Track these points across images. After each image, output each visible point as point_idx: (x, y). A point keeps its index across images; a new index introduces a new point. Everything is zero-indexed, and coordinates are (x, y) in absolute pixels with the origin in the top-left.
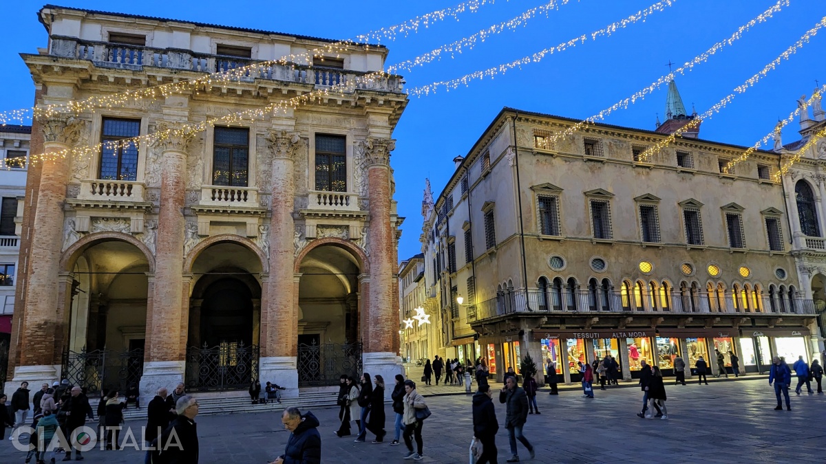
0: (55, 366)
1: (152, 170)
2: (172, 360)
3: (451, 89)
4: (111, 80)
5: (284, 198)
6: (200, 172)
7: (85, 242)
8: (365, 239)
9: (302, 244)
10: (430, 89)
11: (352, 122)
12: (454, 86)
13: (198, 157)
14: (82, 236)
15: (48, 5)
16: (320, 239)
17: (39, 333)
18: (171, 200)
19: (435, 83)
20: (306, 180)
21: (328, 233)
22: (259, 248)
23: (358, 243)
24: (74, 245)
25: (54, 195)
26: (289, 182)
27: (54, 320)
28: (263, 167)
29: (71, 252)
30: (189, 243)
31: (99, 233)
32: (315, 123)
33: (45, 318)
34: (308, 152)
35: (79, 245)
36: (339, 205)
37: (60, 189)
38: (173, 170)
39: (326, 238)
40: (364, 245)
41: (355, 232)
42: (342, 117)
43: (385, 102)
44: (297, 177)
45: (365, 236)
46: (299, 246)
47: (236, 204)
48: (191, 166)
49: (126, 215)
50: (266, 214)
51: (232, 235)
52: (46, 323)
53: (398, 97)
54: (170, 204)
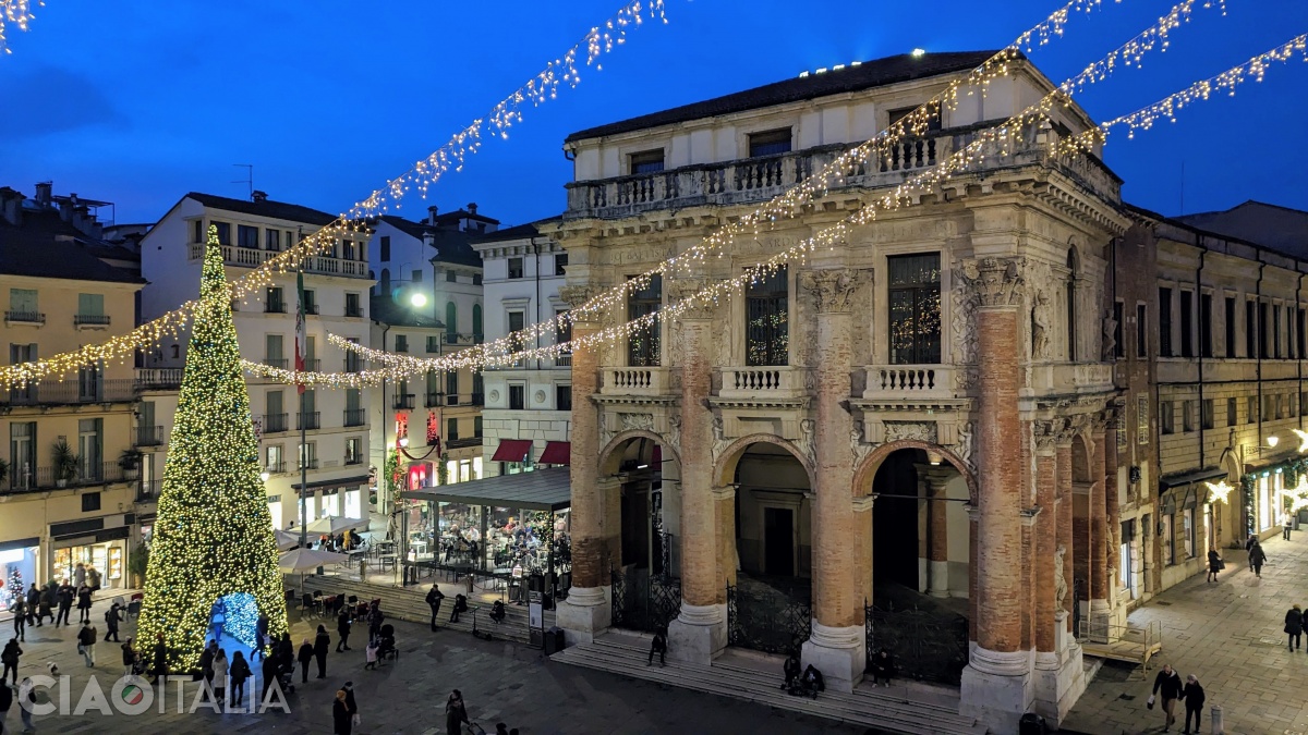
0: (604, 588)
1: (675, 344)
2: (703, 605)
3: (1139, 131)
4: (621, 232)
5: (828, 381)
6: (727, 341)
7: (618, 441)
8: (968, 444)
9: (863, 451)
10: (1097, 137)
11: (948, 225)
12: (1146, 125)
13: (725, 320)
14: (614, 435)
15: (570, 136)
16: (892, 443)
17: (582, 552)
18: (689, 391)
19: (1105, 124)
20: (871, 342)
21: (904, 431)
22: (803, 455)
23: (958, 450)
24: (608, 445)
25: (582, 388)
26: (837, 352)
27: (598, 535)
28: (806, 327)
29: (607, 453)
30: (718, 446)
31: (630, 431)
32: (883, 239)
33: (585, 534)
34: (873, 291)
35: (613, 446)
36: (916, 387)
37: (588, 380)
38: (689, 348)
39: (902, 441)
40: (968, 454)
41: (947, 433)
42: (931, 219)
43: (997, 186)
44: (858, 337)
45: (969, 439)
46: (859, 454)
47: (764, 394)
48: (717, 335)
49: (648, 410)
50: (811, 401)
51: (769, 435)
52: (586, 540)
53: (1019, 173)
54: (689, 396)
